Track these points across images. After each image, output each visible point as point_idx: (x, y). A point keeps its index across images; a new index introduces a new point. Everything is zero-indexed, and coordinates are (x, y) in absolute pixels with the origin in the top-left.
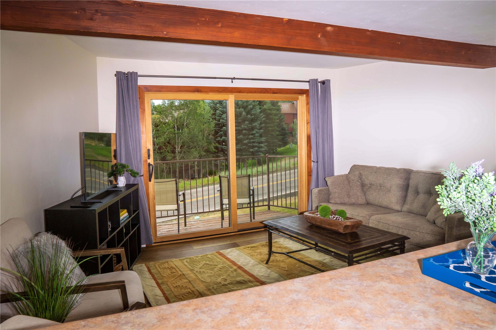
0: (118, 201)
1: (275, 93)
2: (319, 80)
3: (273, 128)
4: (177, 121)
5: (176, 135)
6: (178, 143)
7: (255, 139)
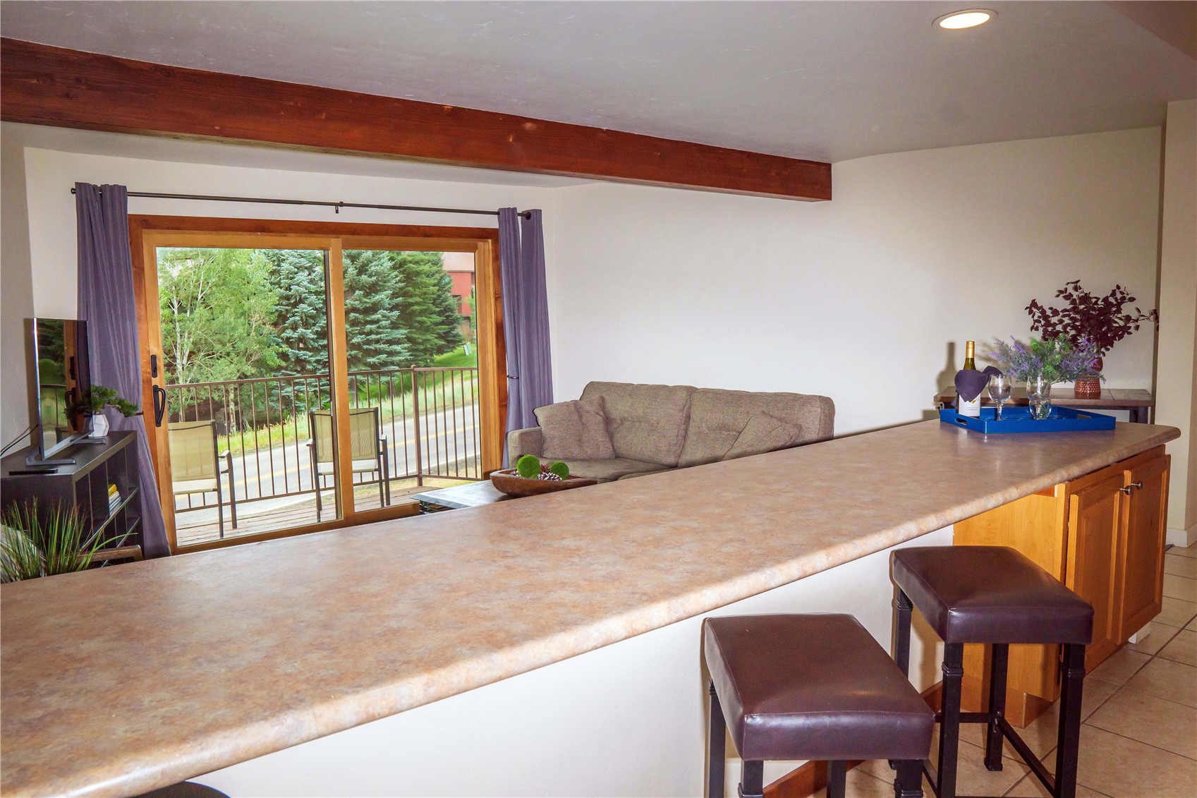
0: (103, 465)
1: (429, 236)
2: (519, 211)
3: (425, 308)
4: (178, 288)
5: (177, 324)
6: (183, 345)
7: (380, 333)
